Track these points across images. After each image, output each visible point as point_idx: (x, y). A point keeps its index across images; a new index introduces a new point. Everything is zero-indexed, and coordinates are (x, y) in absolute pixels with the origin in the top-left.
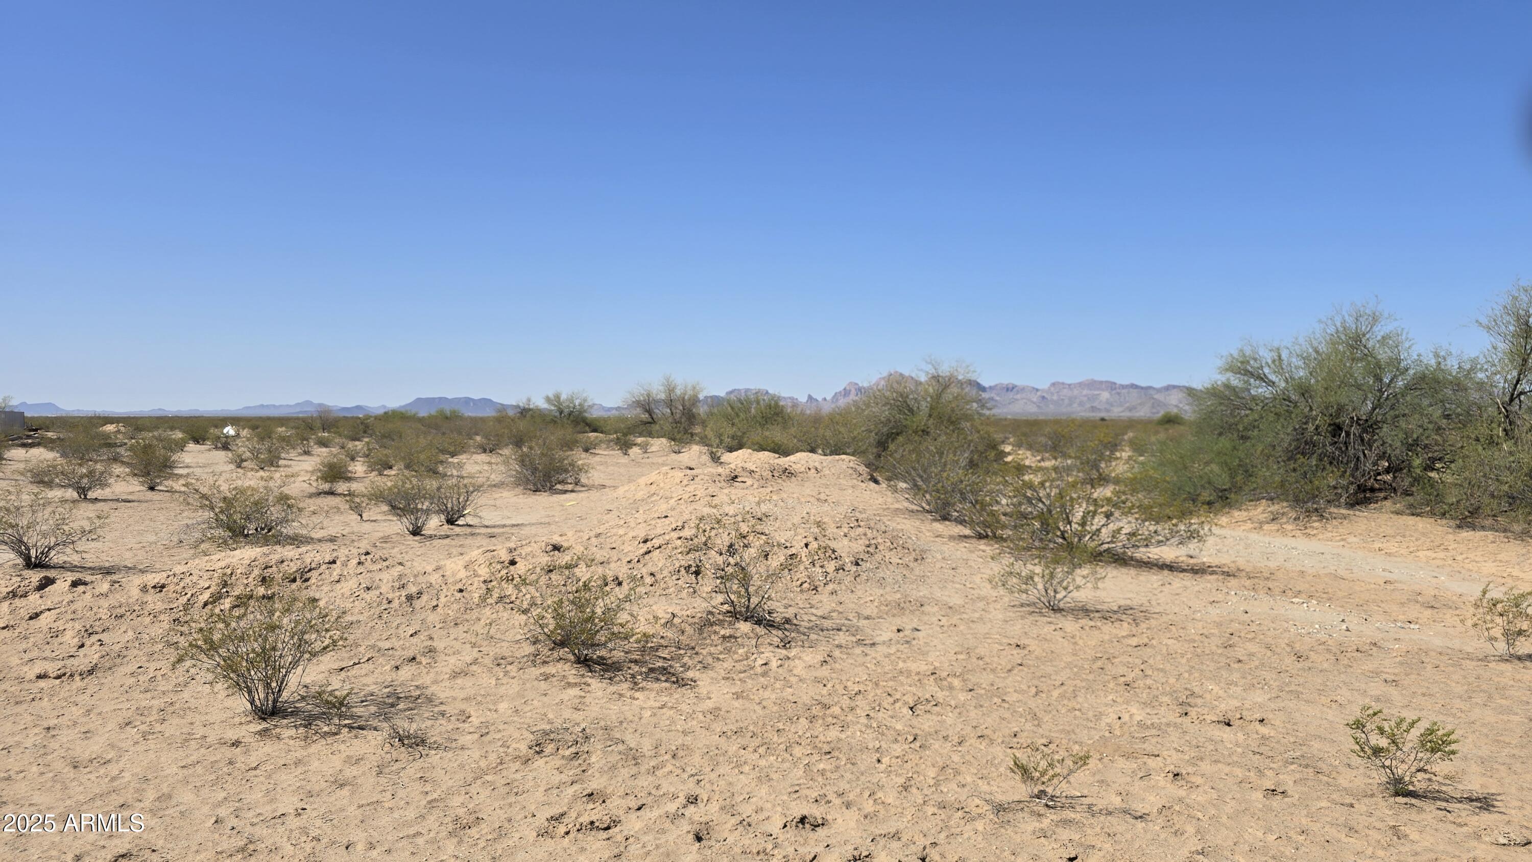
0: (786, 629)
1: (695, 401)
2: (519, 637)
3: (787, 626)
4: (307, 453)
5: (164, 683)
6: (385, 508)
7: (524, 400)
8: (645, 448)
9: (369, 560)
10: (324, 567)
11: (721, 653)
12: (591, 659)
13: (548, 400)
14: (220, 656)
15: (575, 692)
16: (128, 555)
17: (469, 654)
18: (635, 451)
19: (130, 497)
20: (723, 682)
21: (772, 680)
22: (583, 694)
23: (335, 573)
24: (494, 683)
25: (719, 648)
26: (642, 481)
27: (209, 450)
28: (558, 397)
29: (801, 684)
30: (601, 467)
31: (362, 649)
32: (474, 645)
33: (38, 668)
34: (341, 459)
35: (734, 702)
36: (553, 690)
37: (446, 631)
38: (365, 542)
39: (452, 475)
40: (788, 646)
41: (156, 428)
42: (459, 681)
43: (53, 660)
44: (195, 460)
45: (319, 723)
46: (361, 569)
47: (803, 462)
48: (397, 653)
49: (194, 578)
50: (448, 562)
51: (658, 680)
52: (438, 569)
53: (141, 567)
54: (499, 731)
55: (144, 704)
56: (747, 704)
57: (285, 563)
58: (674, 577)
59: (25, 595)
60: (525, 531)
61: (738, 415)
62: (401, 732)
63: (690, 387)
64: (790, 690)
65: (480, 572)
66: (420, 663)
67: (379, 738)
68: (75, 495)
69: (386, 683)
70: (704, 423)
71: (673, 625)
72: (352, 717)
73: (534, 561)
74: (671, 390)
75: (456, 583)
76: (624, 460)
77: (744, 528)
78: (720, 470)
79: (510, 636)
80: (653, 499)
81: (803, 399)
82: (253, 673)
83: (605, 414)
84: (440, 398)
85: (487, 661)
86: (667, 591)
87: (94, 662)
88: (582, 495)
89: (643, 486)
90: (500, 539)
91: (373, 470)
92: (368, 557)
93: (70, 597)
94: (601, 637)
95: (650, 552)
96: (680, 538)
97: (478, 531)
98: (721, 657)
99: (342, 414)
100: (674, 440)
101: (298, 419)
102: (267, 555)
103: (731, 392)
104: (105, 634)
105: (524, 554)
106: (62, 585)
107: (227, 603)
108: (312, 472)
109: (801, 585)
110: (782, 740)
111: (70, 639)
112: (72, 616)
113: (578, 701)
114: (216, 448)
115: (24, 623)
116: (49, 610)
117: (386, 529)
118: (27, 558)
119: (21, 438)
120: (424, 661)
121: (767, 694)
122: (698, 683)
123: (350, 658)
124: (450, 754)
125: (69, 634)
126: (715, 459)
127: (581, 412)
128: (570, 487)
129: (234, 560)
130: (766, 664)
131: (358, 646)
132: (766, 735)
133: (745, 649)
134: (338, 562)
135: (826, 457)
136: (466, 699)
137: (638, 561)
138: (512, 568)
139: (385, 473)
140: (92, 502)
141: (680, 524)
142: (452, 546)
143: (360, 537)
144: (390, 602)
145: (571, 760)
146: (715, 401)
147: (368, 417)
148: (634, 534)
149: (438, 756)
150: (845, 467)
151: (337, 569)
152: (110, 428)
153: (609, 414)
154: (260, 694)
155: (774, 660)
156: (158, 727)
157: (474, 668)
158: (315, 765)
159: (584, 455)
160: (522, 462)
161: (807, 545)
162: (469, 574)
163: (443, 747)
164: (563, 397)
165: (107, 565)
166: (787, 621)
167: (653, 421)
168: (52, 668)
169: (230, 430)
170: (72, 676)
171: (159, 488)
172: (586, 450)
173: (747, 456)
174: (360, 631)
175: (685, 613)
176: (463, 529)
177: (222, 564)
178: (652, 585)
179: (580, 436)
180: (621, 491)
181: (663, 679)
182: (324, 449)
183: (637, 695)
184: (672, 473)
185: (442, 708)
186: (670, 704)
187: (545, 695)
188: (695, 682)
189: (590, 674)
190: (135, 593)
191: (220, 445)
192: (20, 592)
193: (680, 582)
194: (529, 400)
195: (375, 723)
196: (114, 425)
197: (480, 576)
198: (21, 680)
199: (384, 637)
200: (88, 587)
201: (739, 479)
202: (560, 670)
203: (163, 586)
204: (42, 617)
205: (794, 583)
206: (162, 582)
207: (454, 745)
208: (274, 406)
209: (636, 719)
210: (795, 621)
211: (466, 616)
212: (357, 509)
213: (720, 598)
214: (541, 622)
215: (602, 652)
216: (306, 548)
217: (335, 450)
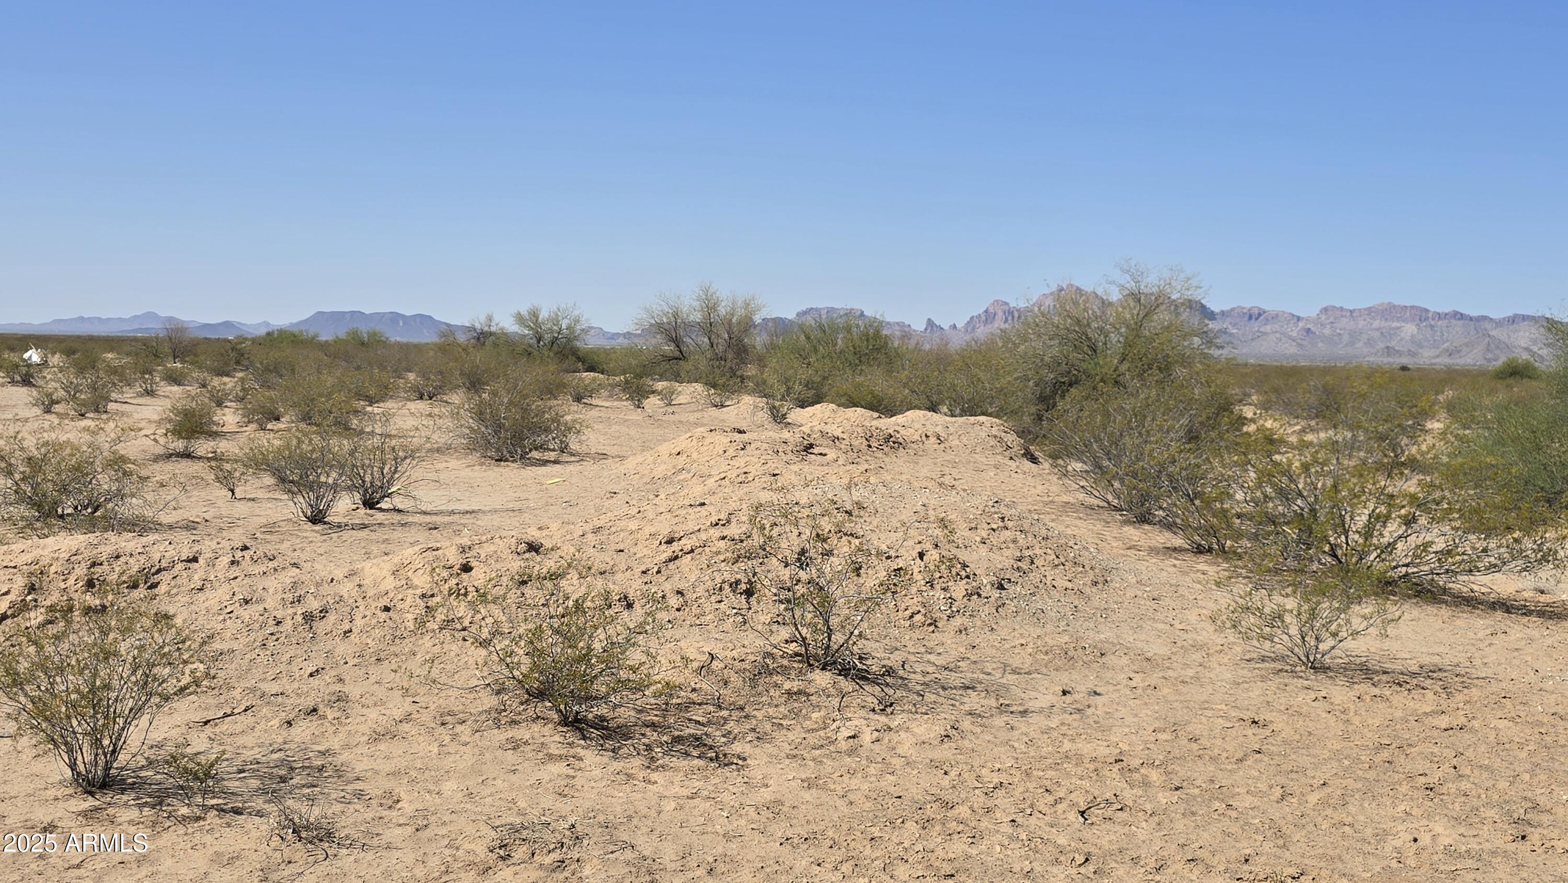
0: (887, 685)
1: (747, 325)
2: (475, 682)
3: (888, 680)
4: (150, 393)
6: (269, 480)
7: (483, 319)
8: (668, 398)
9: (247, 558)
10: (180, 566)
11: (785, 717)
12: (584, 720)
13: (520, 319)
14: (26, 695)
15: (559, 768)
17: (398, 707)
18: (652, 403)
20: (787, 761)
21: (864, 762)
22: (571, 772)
23: (196, 577)
24: (436, 750)
25: (782, 709)
26: (665, 448)
28: (534, 314)
29: (908, 770)
30: (601, 426)
31: (236, 693)
32: (406, 691)
34: (202, 403)
35: (803, 793)
36: (526, 764)
37: (363, 670)
38: (240, 531)
39: (372, 433)
40: (889, 710)
42: (383, 746)
45: (175, 802)
46: (235, 571)
47: (917, 426)
48: (288, 702)
50: (367, 565)
51: (687, 754)
52: (351, 574)
54: (444, 823)
56: (824, 797)
57: (122, 559)
58: (713, 598)
60: (484, 521)
61: (816, 350)
62: (297, 820)
63: (740, 302)
64: (892, 778)
65: (416, 581)
66: (324, 717)
67: (264, 827)
69: (275, 746)
70: (761, 361)
71: (710, 672)
72: (225, 793)
73: (498, 566)
74: (710, 307)
75: (378, 597)
76: (636, 415)
77: (826, 525)
78: (786, 435)
79: (461, 680)
80: (682, 477)
81: (919, 326)
82: (75, 723)
83: (607, 344)
84: (353, 313)
85: (426, 717)
86: (702, 619)
88: (571, 468)
89: (665, 457)
90: (445, 533)
91: (249, 422)
92: (247, 554)
94: (599, 687)
95: (676, 558)
96: (723, 538)
97: (411, 519)
98: (784, 723)
99: (202, 335)
100: (714, 386)
101: (135, 339)
102: (95, 546)
103: (805, 313)
105: (483, 555)
107: (36, 617)
108: (159, 423)
109: (911, 617)
110: (878, 853)
113: (564, 783)
114: (13, 382)
117: (270, 511)
120: (330, 714)
121: (855, 782)
122: (749, 761)
123: (219, 706)
124: (370, 856)
126: (779, 418)
127: (569, 340)
128: (552, 456)
129: (46, 552)
130: (854, 737)
131: (231, 688)
132: (853, 844)
133: (823, 713)
134: (200, 560)
135: (954, 419)
136: (394, 774)
137: (658, 572)
138: (465, 576)
139: (269, 426)
141: (723, 516)
142: (371, 541)
143: (233, 523)
144: (278, 623)
145: (554, 871)
146: (780, 326)
147: (242, 339)
148: (653, 530)
149: (352, 858)
150: (984, 435)
151: (199, 571)
153: (613, 342)
154: (86, 755)
155: (867, 731)
157: (406, 727)
158: (167, 863)
159: (575, 407)
160: (480, 415)
161: (921, 555)
162: (399, 584)
163: (359, 844)
164: (544, 315)
166: (890, 672)
167: (681, 357)
169: (34, 356)
172: (578, 399)
173: (827, 414)
174: (233, 666)
175: (729, 654)
176: (388, 515)
177: (28, 558)
178: (678, 610)
179: (569, 377)
180: (631, 463)
181: (695, 754)
182: (175, 388)
183: (654, 776)
184: (710, 438)
185: (359, 785)
186: (706, 793)
187: (514, 771)
188: (745, 759)
189: (582, 742)
191: (18, 377)
193: (722, 606)
194: (490, 319)
195: (258, 803)
197: (416, 587)
199: (270, 676)
201: (816, 451)
202: (536, 735)
205: (900, 613)
207: (375, 841)
208: (99, 319)
209: (653, 813)
210: (901, 673)
211: (393, 649)
212: (227, 481)
213: (785, 633)
214: (508, 660)
215: (602, 710)
216: (151, 537)
217: (193, 389)
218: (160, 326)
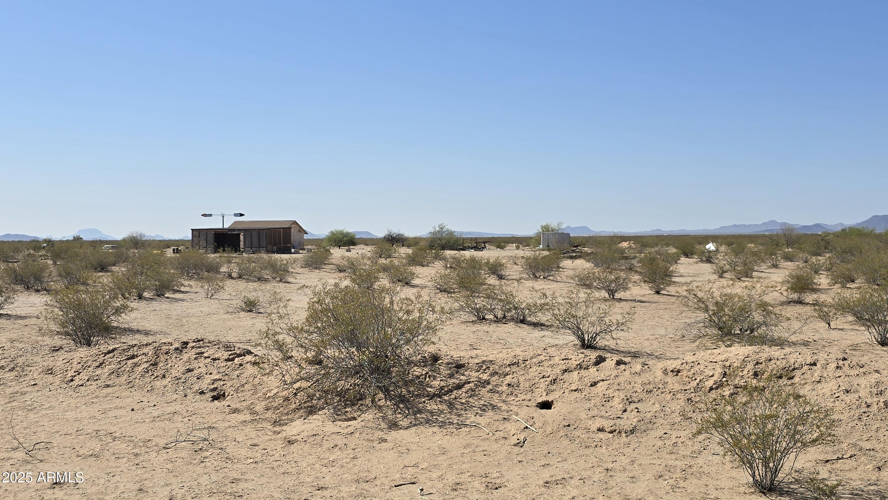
4: (775, 266)
5: (683, 448)
6: (851, 318)
9: (846, 365)
10: (806, 367)
14: (728, 434)
16: (646, 344)
19: (643, 299)
23: (816, 374)
27: (696, 263)
31: (844, 446)
33: (598, 423)
34: (807, 272)
41: (657, 245)
43: (607, 418)
44: (686, 271)
46: (839, 373)
49: (702, 367)
53: (656, 354)
55: (670, 463)
57: (773, 361)
59: (587, 368)
68: (607, 295)
69: (871, 481)
87: (634, 424)
91: (836, 283)
92: (846, 363)
93: (615, 373)
99: (802, 232)
101: (765, 236)
102: (758, 353)
104: (640, 404)
106: (610, 363)
107: (727, 391)
108: (783, 283)
111: (617, 404)
112: (618, 387)
114: (702, 261)
115: (588, 389)
116: (603, 380)
117: (853, 337)
118: (583, 340)
119: (568, 252)
123: (834, 452)
125: (616, 400)
129: (731, 355)
131: (840, 442)
134: (818, 364)
139: (848, 286)
140: (618, 302)
143: (830, 343)
144: (868, 406)
147: (827, 234)
151: (817, 371)
152: (625, 244)
154: (760, 470)
156: (682, 484)
165: (633, 350)
168: (607, 424)
169: (711, 246)
170: (620, 432)
171: (663, 292)
174: (841, 429)
177: (722, 357)
182: (789, 263)
190: (659, 374)
191: (704, 259)
192: (584, 365)
196: (627, 243)
198: (588, 430)
199: (865, 437)
200: (628, 366)
203: (679, 371)
204: (599, 385)
206: (678, 367)
208: (745, 225)
212: (826, 318)
216: (788, 350)
217: (801, 264)
218: (779, 228)
